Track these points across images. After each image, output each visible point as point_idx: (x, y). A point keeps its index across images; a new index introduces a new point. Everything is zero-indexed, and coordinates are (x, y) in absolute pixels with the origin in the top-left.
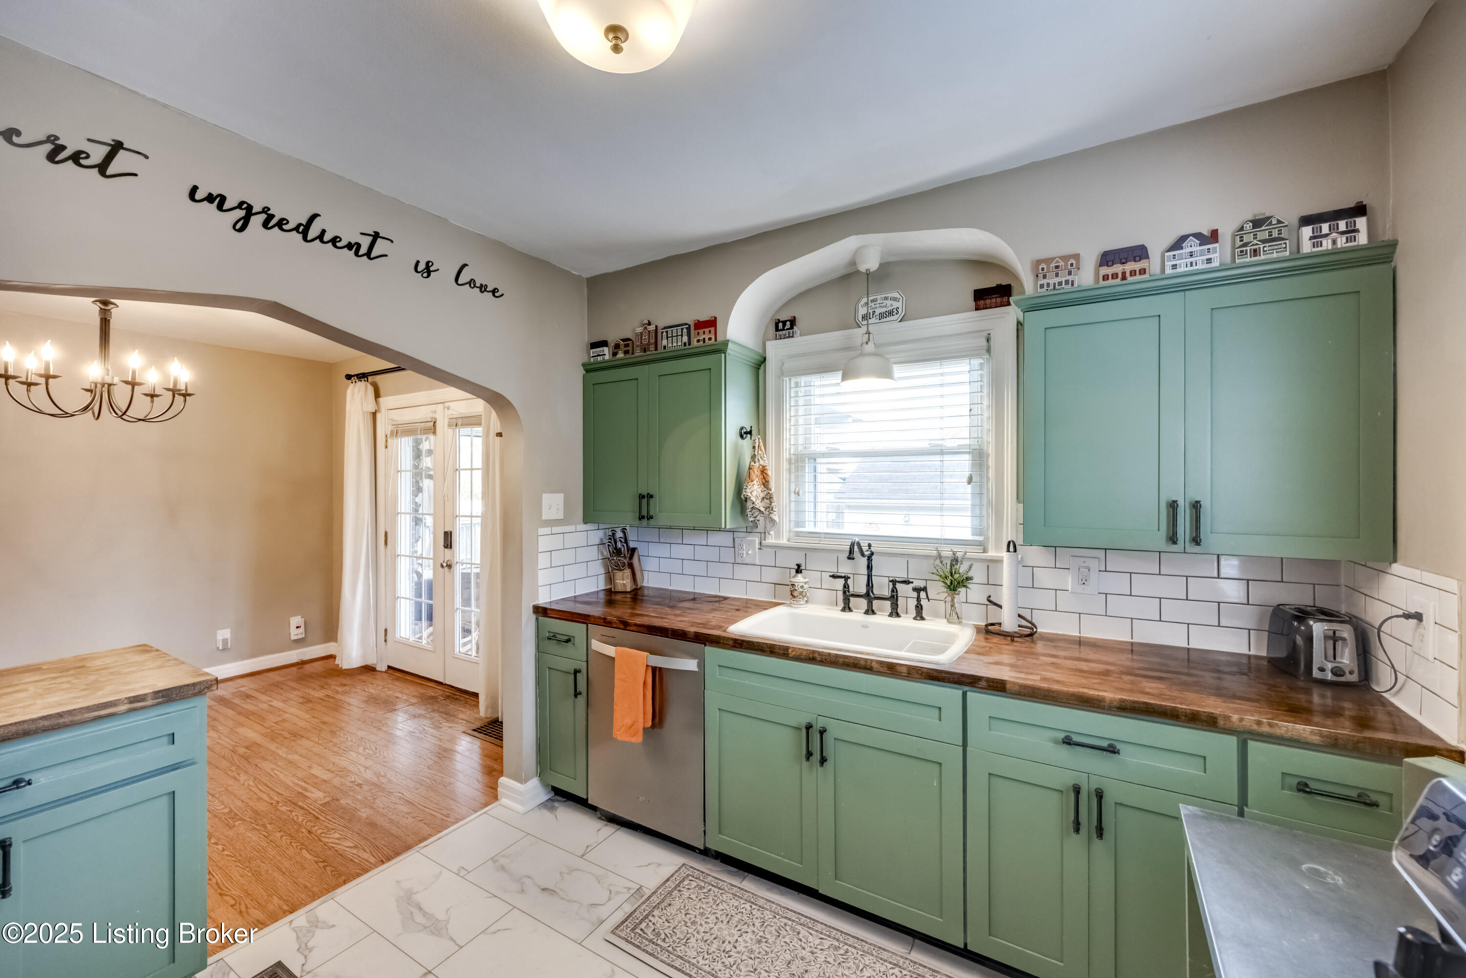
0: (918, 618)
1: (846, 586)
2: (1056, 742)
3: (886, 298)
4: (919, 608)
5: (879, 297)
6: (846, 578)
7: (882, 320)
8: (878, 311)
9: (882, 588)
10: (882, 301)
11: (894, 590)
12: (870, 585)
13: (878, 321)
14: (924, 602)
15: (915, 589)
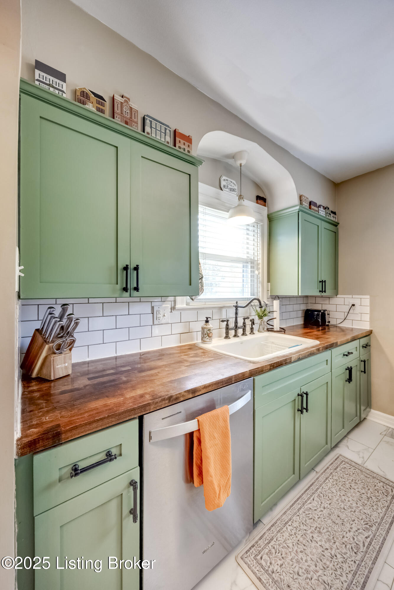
0: (252, 333)
1: (227, 325)
2: (343, 357)
3: (232, 182)
4: (252, 329)
5: (229, 179)
6: (228, 321)
7: (231, 192)
8: (229, 187)
9: (240, 323)
10: (230, 183)
11: (244, 323)
12: (236, 322)
13: (229, 191)
14: (254, 326)
15: (251, 321)
